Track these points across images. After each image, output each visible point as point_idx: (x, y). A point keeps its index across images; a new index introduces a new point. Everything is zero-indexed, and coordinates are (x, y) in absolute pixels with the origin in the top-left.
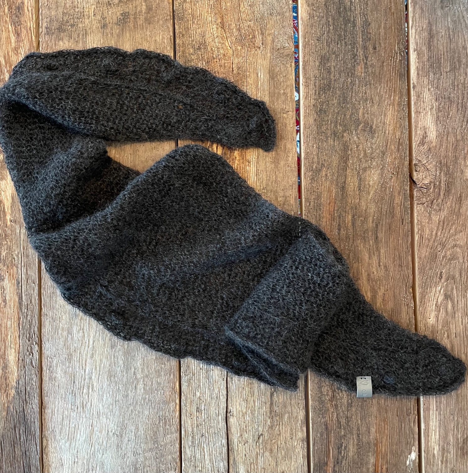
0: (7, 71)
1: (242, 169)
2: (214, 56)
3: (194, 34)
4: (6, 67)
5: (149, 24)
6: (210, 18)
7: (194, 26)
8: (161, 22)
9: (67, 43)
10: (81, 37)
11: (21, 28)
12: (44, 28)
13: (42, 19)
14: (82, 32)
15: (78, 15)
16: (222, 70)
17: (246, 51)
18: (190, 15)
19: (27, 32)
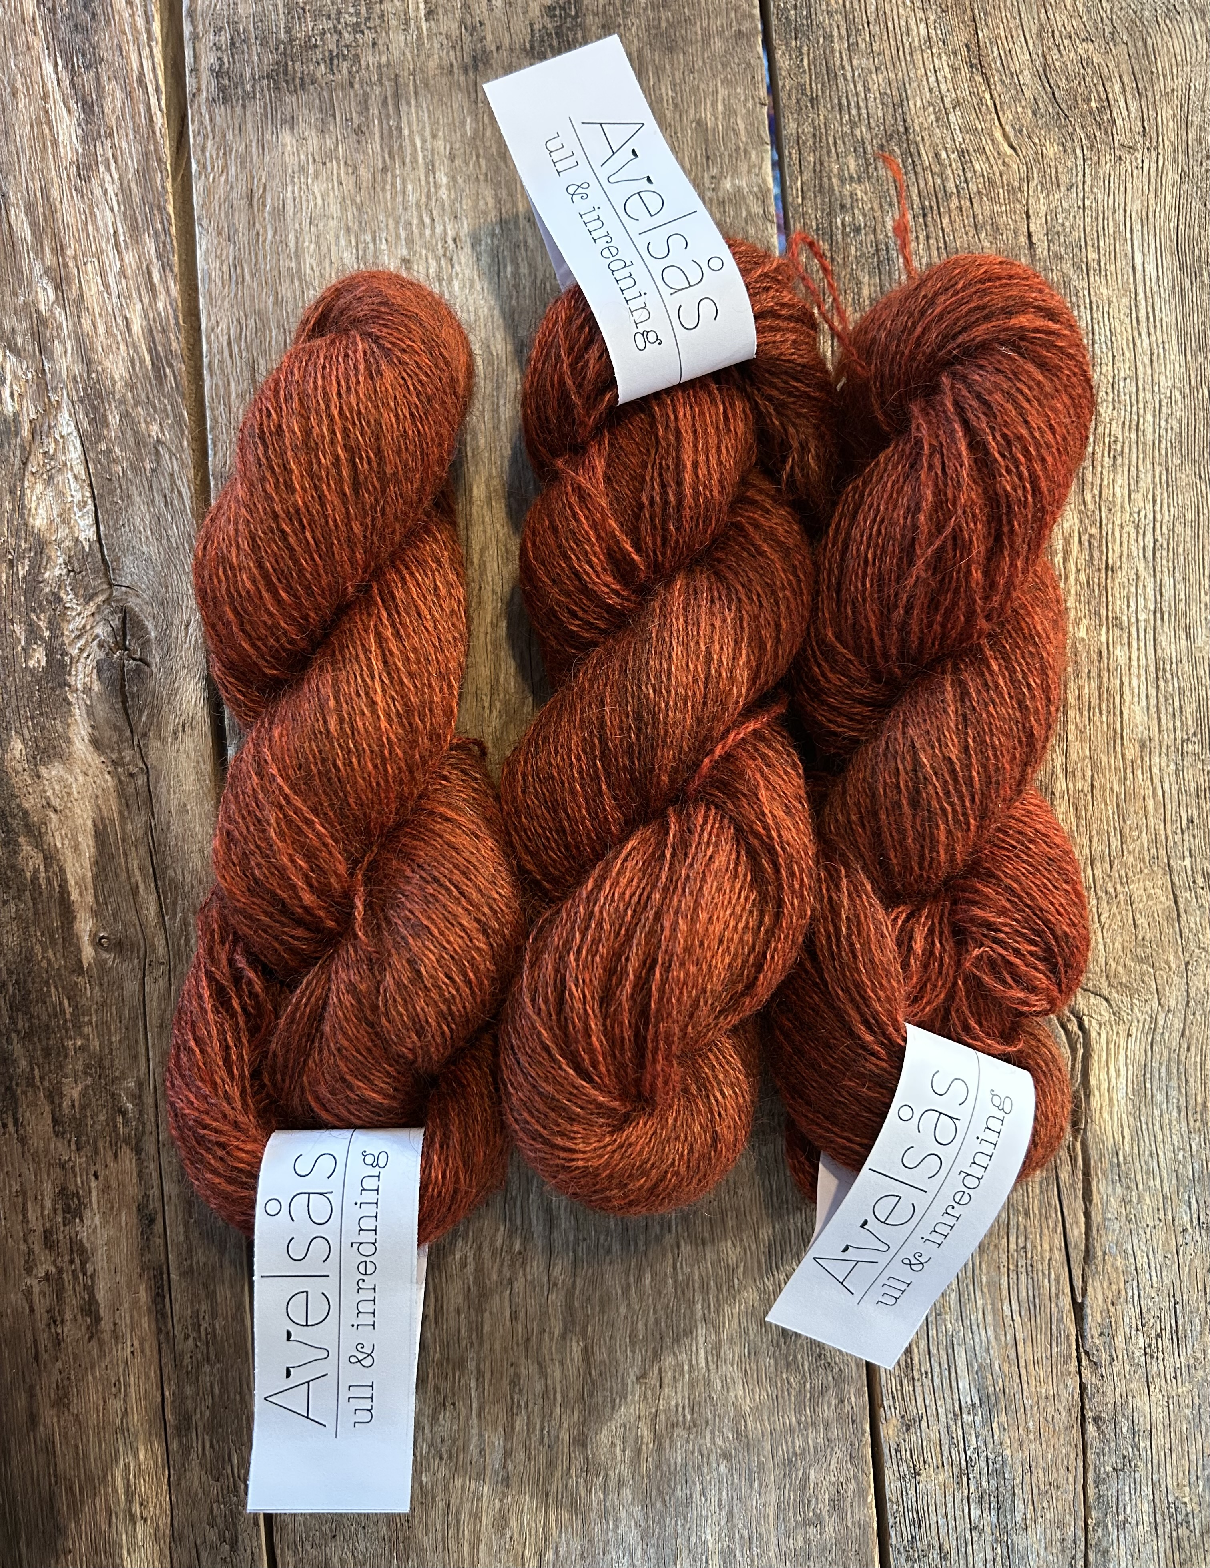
0: (47, 271)
1: (1095, 656)
2: (951, 186)
3: (857, 95)
4: (40, 253)
5: (671, 50)
6: (922, 26)
7: (855, 62)
8: (718, 45)
9: (313, 140)
10: (374, 111)
11: (98, 79)
12: (205, 75)
13: (195, 37)
14: (377, 90)
15: (358, 14)
16: (987, 244)
17: (1080, 161)
18: (839, 18)
19: (129, 95)
